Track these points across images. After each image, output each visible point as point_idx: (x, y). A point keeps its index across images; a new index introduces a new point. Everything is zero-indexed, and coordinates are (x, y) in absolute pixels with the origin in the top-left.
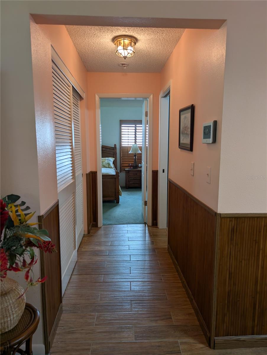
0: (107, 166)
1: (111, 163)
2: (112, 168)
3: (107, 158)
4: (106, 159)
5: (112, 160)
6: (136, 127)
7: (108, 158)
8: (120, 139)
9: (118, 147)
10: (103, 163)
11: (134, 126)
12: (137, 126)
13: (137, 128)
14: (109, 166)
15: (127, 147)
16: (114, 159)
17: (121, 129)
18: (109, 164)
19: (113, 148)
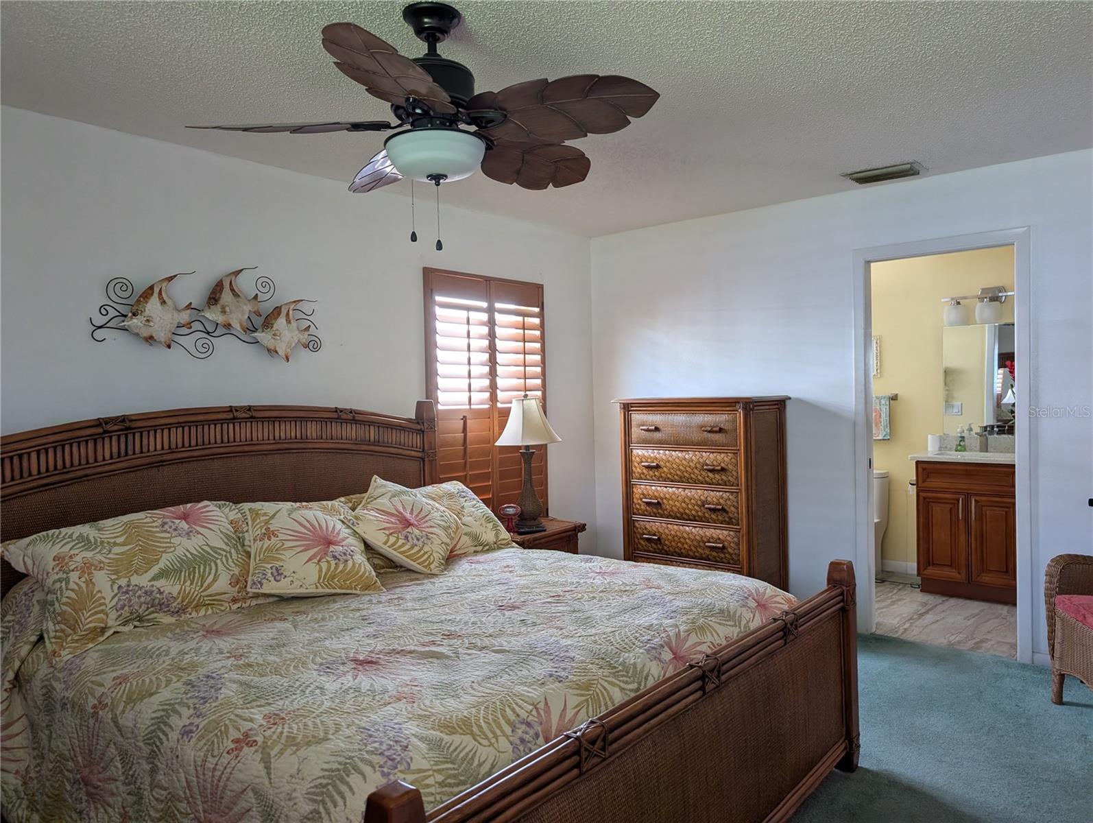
0: (490, 536)
4: (450, 495)
8: (430, 372)
12: (496, 304)
13: (497, 316)
15: (463, 416)
17: (431, 317)
19: (415, 422)
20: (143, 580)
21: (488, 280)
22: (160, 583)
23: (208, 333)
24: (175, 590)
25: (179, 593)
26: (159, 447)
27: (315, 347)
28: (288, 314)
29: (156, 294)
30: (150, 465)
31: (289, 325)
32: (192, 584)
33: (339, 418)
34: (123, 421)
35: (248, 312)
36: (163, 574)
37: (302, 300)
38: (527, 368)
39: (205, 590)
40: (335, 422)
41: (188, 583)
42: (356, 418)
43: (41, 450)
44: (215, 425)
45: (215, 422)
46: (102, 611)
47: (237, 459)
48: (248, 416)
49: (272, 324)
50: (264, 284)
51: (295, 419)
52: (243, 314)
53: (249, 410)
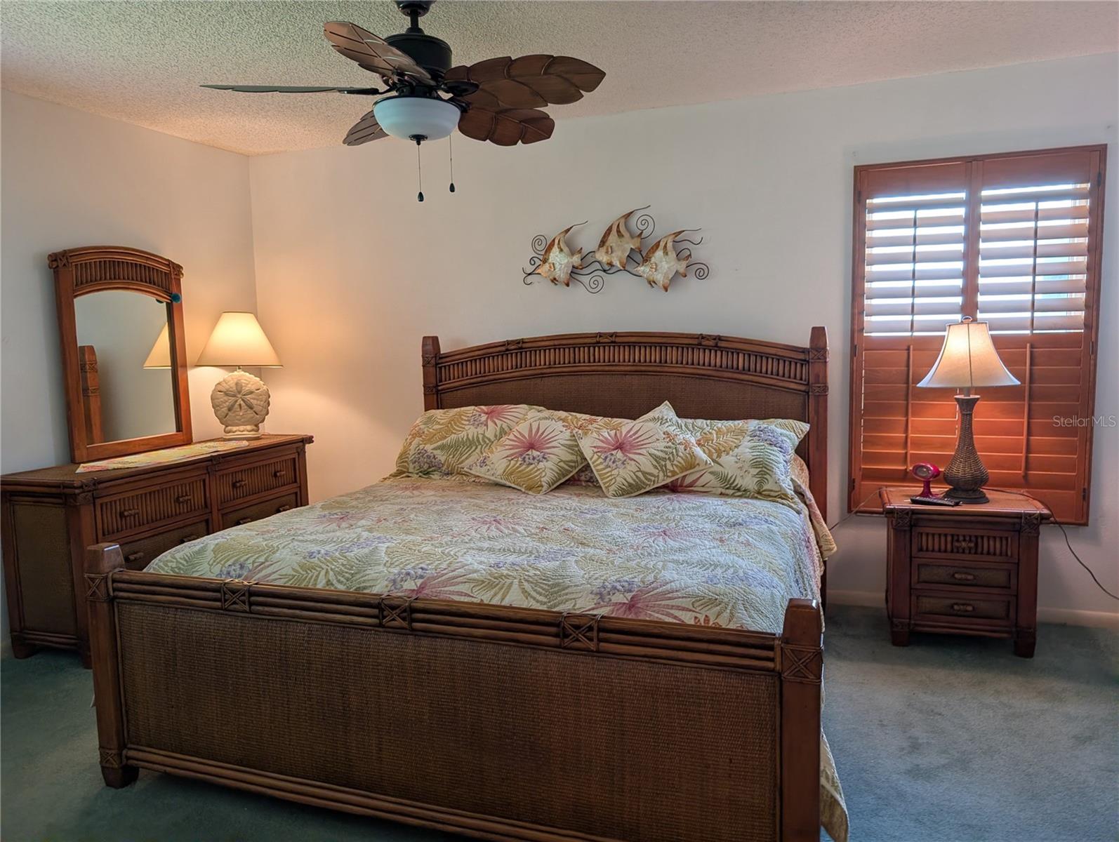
0: (749, 482)
1: (781, 458)
2: (784, 496)
3: (753, 424)
4: (742, 432)
5: (789, 432)
6: (972, 204)
7: (763, 424)
8: (856, 294)
9: (836, 345)
10: (725, 459)
11: (962, 195)
12: (986, 193)
13: (985, 209)
14: (760, 483)
15: (908, 346)
16: (806, 427)
17: (859, 226)
18: (763, 468)
19: (803, 351)
20: (429, 447)
21: (969, 160)
22: (437, 452)
23: (605, 271)
24: (443, 459)
25: (445, 462)
26: (542, 363)
27: (701, 275)
28: (665, 247)
29: (556, 246)
30: (535, 376)
31: (666, 256)
32: (453, 457)
33: (700, 344)
34: (519, 343)
35: (629, 249)
36: (442, 448)
37: (684, 231)
38: (1036, 277)
39: (460, 464)
40: (697, 348)
41: (451, 456)
42: (719, 345)
43: (474, 360)
44: (584, 347)
45: (584, 345)
46: (406, 461)
47: (601, 376)
48: (610, 341)
49: (650, 258)
50: (643, 222)
51: (655, 345)
52: (623, 251)
53: (611, 336)
